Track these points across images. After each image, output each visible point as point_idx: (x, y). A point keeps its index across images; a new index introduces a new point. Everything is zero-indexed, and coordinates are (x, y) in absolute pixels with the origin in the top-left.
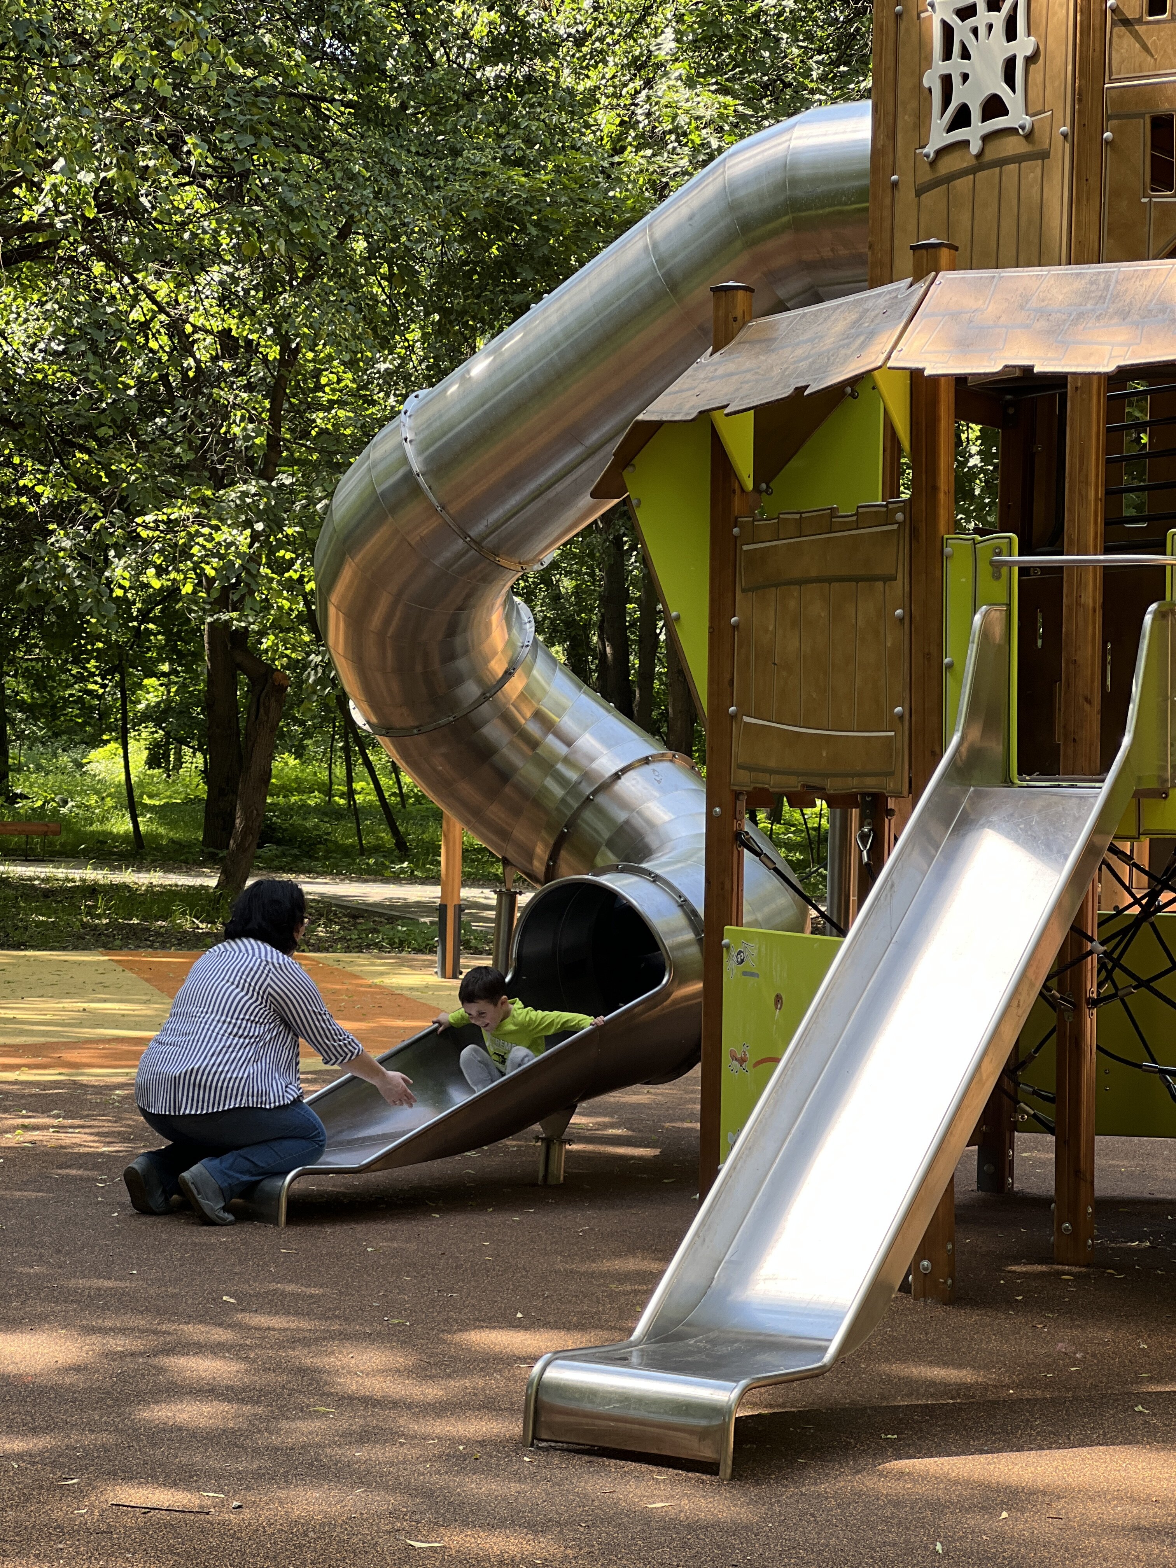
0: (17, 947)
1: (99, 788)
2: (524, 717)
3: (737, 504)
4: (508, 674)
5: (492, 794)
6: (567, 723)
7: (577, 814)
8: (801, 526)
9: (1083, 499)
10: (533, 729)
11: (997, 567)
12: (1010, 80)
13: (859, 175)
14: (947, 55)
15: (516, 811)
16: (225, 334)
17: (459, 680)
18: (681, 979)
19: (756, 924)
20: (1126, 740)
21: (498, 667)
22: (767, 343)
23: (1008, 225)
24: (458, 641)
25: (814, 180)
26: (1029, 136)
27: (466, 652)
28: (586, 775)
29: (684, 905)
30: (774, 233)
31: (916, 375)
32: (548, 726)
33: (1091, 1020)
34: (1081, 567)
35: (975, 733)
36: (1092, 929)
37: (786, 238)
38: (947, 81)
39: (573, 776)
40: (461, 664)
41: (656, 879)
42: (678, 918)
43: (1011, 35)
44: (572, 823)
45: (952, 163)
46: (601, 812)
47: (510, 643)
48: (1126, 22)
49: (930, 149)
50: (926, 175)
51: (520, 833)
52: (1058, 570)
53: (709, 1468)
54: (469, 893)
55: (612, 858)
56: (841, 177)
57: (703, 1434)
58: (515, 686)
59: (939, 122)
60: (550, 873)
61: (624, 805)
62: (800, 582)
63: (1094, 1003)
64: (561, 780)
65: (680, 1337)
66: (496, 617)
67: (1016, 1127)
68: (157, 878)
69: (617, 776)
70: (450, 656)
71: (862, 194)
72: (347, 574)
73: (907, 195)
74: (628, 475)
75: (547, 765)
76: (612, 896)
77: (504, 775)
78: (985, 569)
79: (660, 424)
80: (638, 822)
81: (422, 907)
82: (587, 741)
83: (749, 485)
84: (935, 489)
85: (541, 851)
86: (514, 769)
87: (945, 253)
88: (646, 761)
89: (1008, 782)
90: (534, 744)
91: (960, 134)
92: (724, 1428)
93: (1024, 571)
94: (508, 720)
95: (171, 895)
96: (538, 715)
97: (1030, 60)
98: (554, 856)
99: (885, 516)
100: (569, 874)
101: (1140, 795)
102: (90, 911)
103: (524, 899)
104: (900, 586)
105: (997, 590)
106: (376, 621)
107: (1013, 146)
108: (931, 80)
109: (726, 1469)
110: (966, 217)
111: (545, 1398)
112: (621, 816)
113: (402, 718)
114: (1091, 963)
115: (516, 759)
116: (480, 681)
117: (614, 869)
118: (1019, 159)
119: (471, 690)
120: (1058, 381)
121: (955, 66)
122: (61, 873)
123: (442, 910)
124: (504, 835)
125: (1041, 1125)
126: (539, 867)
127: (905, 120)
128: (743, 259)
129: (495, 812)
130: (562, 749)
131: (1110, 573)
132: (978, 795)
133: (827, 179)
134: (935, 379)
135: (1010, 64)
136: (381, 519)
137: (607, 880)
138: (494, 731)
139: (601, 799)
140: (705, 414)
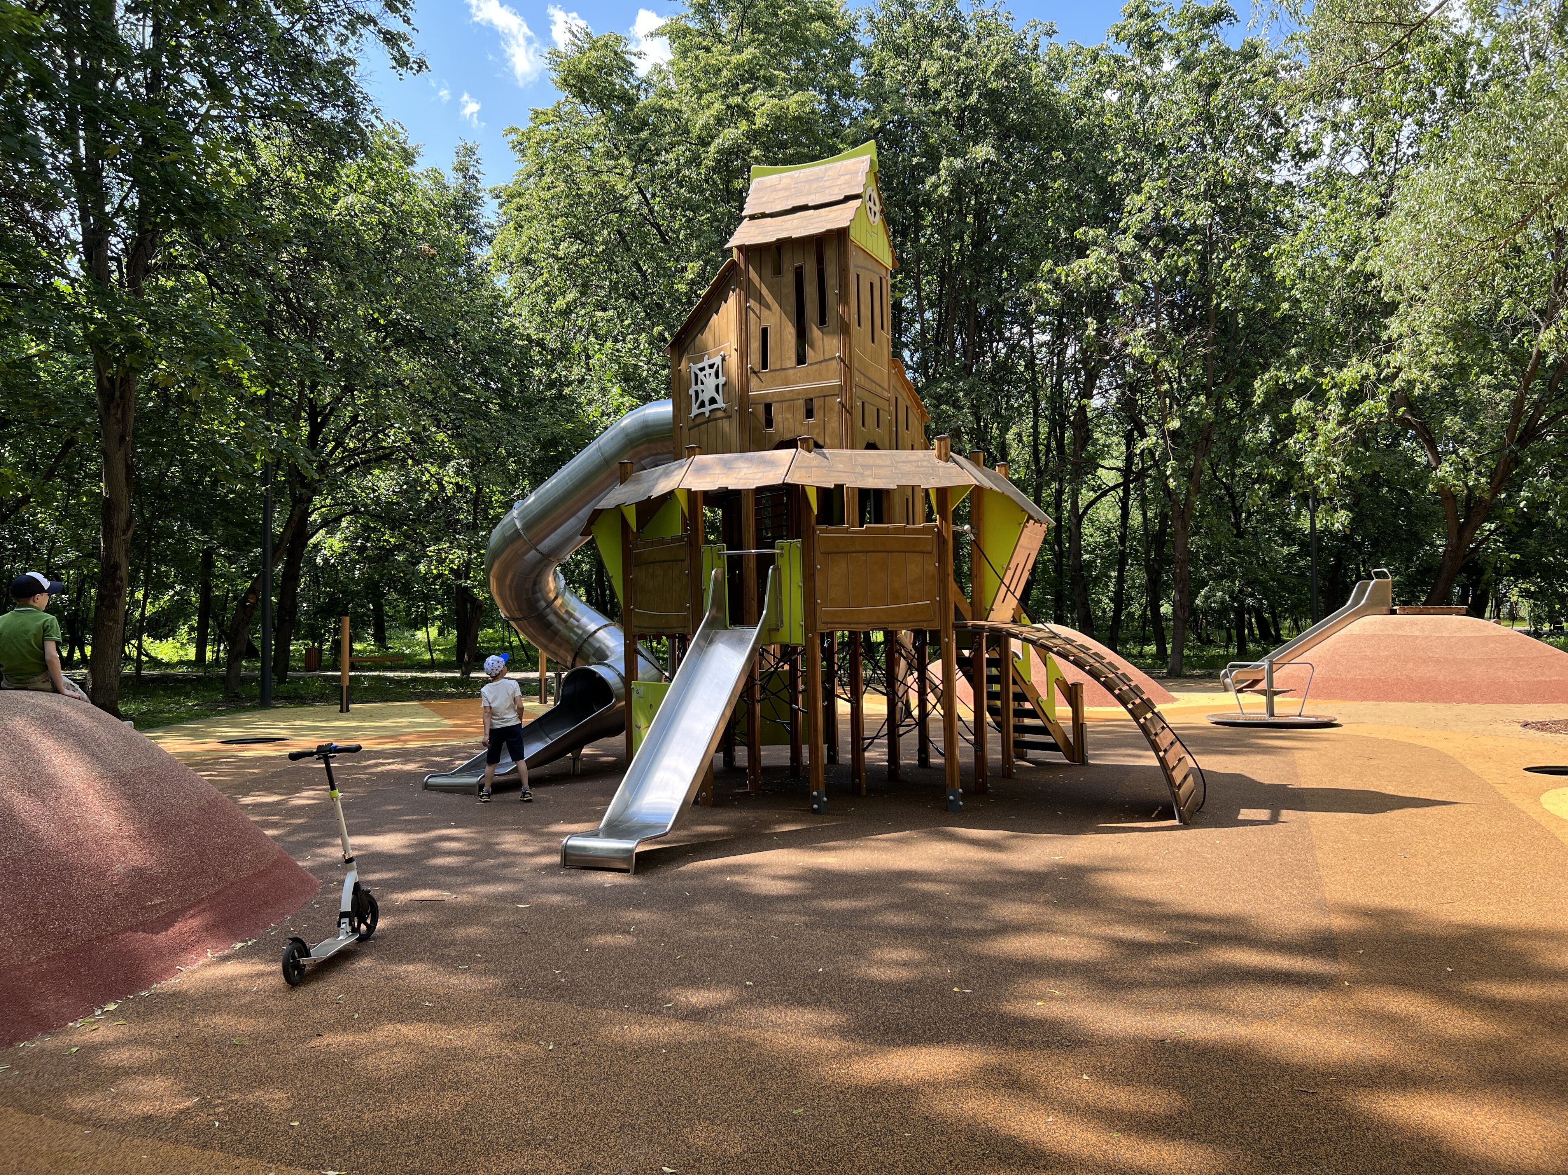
0: (387, 701)
1: (419, 643)
2: (562, 612)
3: (631, 537)
4: (556, 598)
5: (551, 640)
6: (576, 614)
7: (582, 645)
8: (652, 544)
9: (748, 531)
10: (565, 616)
11: (719, 556)
12: (717, 391)
13: (669, 424)
14: (696, 384)
15: (560, 645)
16: (457, 484)
17: (538, 601)
18: (618, 701)
19: (644, 680)
20: (764, 612)
21: (552, 596)
22: (638, 481)
23: (719, 440)
24: (537, 587)
25: (654, 426)
26: (725, 411)
27: (540, 591)
28: (585, 632)
29: (619, 675)
30: (641, 444)
31: (689, 490)
32: (571, 615)
33: (758, 707)
34: (749, 554)
35: (714, 612)
36: (757, 677)
37: (645, 446)
38: (697, 392)
39: (580, 632)
40: (539, 595)
41: (609, 666)
42: (618, 680)
43: (717, 377)
44: (580, 648)
45: (698, 421)
46: (591, 644)
47: (556, 587)
48: (755, 373)
49: (692, 415)
50: (691, 424)
51: (562, 653)
52: (740, 556)
53: (626, 871)
54: (548, 674)
55: (594, 660)
56: (662, 425)
57: (624, 860)
58: (559, 602)
59: (695, 406)
60: (573, 666)
61: (599, 641)
62: (653, 563)
63: (758, 701)
64: (576, 634)
65: (616, 826)
66: (551, 578)
67: (736, 745)
68: (438, 674)
69: (595, 632)
70: (534, 593)
71: (670, 430)
72: (496, 565)
73: (685, 431)
74: (593, 528)
75: (571, 629)
76: (594, 673)
77: (556, 633)
78: (715, 556)
79: (602, 510)
80: (603, 647)
81: (533, 680)
82: (584, 620)
83: (635, 530)
84: (697, 529)
85: (570, 659)
86: (559, 631)
87: (697, 450)
88: (605, 626)
89: (726, 628)
90: (566, 622)
91: (702, 410)
92: (631, 856)
93: (729, 557)
94: (557, 614)
95: (442, 680)
96: (567, 612)
97: (724, 385)
98: (574, 660)
99: (681, 539)
100: (579, 666)
101: (770, 630)
102: (414, 687)
103: (563, 676)
104: (687, 562)
105: (720, 563)
106: (508, 582)
107: (720, 414)
108: (692, 392)
109: (632, 870)
110: (705, 438)
111: (568, 851)
112: (597, 645)
113: (517, 615)
114: (758, 687)
115: (561, 628)
116: (546, 601)
117: (595, 664)
118: (721, 418)
119: (543, 604)
120: (738, 492)
121: (700, 387)
122: (404, 674)
123: (540, 680)
124: (556, 654)
125: (742, 744)
126: (569, 664)
127: (683, 405)
128: (631, 453)
129: (552, 646)
130: (576, 623)
131: (758, 556)
132: (716, 633)
133: (658, 425)
134: (696, 492)
135: (717, 387)
136: (507, 546)
137: (592, 667)
138: (552, 618)
139: (590, 640)
140: (618, 506)
